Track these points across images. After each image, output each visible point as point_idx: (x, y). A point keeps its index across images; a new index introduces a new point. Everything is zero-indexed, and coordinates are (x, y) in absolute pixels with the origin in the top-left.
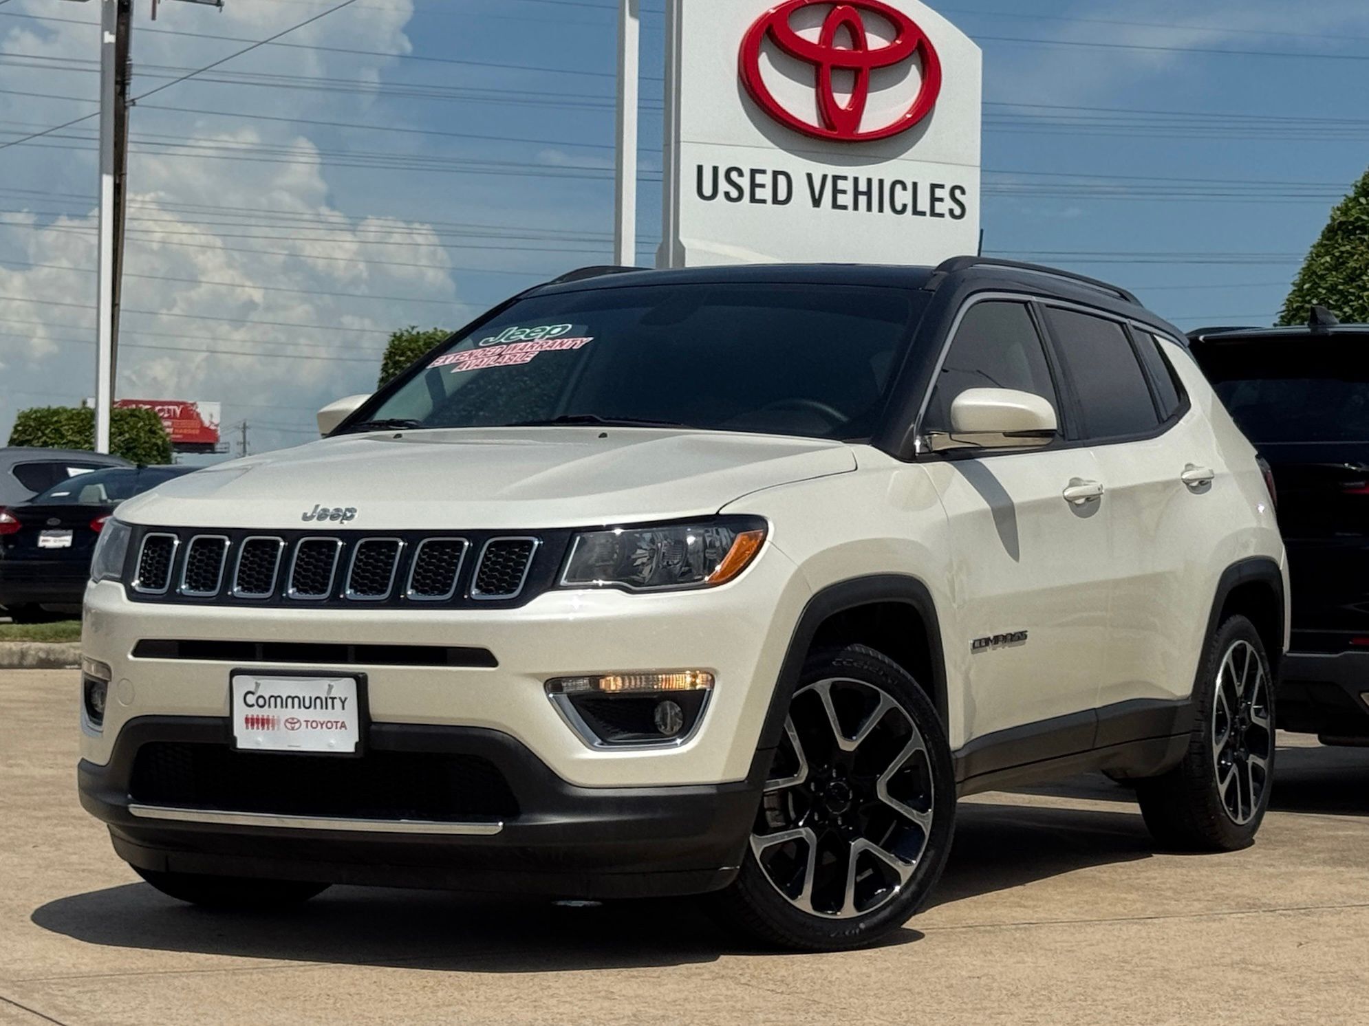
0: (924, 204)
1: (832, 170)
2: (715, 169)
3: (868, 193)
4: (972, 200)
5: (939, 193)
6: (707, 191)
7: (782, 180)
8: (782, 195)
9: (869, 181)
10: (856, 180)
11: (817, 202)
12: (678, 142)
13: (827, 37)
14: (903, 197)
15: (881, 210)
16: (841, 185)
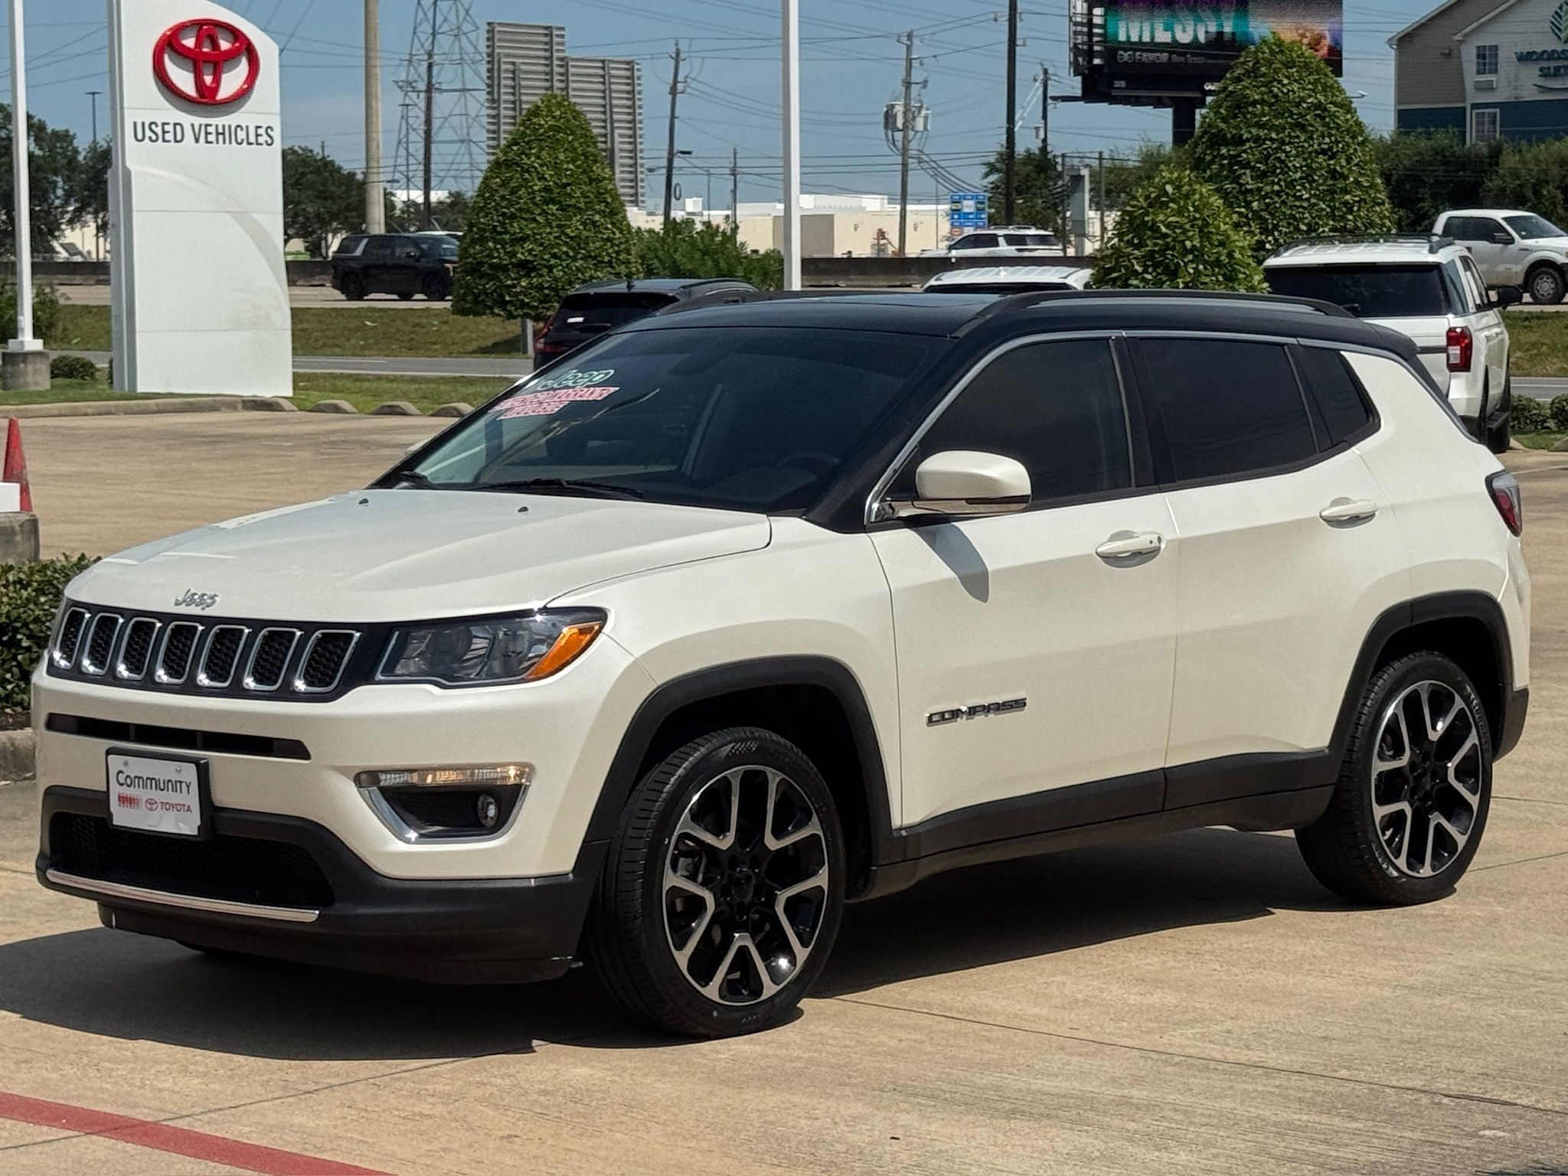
0: (252, 139)
1: (205, 121)
2: (143, 124)
3: (223, 134)
4: (276, 134)
5: (260, 131)
6: (140, 137)
7: (178, 127)
8: (179, 138)
9: (224, 126)
10: (217, 126)
11: (197, 140)
12: (122, 108)
13: (198, 44)
14: (241, 135)
15: (230, 142)
16: (210, 129)
